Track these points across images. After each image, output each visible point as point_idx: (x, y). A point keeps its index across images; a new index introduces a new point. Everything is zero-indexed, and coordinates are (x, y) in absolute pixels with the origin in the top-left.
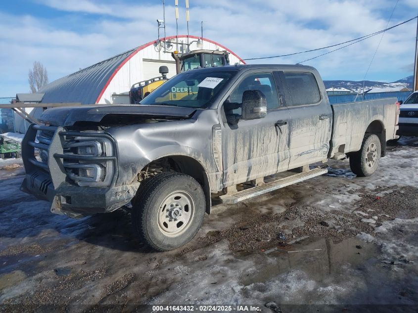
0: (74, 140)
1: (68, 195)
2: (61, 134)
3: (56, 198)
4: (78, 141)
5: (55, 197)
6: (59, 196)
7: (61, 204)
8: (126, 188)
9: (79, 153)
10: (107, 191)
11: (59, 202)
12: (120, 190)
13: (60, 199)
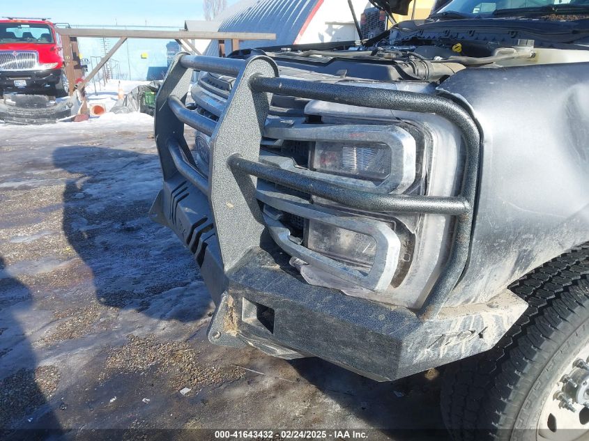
0: (303, 115)
1: (264, 302)
2: (258, 87)
3: (227, 300)
4: (316, 119)
5: (225, 296)
6: (235, 296)
7: (240, 322)
8: (479, 321)
9: (317, 165)
10: (411, 329)
11: (234, 315)
12: (457, 328)
13: (238, 307)
